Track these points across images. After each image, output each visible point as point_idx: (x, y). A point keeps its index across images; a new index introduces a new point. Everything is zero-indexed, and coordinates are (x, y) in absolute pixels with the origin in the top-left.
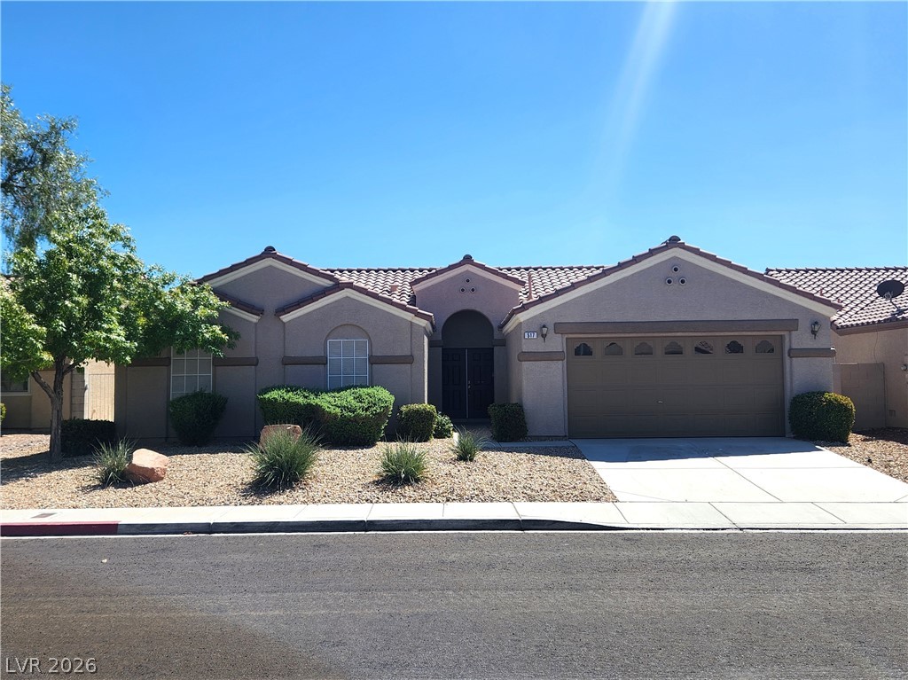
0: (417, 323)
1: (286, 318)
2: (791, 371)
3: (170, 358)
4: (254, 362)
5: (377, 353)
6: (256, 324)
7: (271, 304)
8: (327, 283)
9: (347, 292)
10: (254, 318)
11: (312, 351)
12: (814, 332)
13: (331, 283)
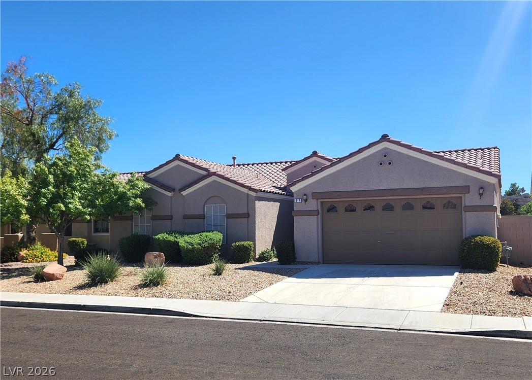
0: (251, 194)
1: (184, 193)
2: (465, 221)
3: (133, 216)
4: (171, 218)
5: (230, 212)
6: (171, 197)
7: (178, 186)
8: (204, 173)
9: (214, 178)
10: (169, 194)
11: (198, 212)
12: (481, 195)
13: (206, 173)
